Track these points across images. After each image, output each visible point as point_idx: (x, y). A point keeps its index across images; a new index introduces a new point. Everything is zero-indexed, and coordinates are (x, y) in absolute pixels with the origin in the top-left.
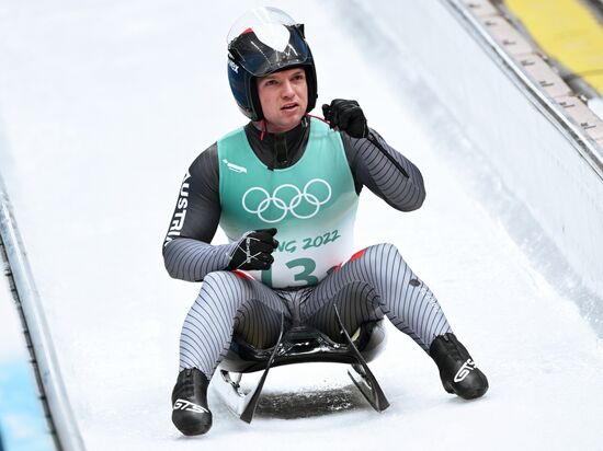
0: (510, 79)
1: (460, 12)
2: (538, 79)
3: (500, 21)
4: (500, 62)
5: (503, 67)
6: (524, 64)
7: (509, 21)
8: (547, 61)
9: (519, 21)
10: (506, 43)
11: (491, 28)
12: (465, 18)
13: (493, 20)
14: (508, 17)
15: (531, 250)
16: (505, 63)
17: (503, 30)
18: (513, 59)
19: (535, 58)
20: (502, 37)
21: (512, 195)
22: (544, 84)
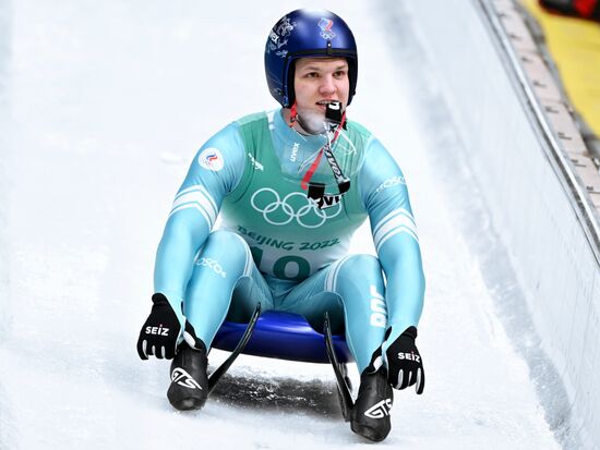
0: (530, 122)
1: (500, 39)
2: (557, 129)
3: (537, 60)
4: (524, 101)
5: (527, 108)
6: (549, 110)
7: (546, 63)
8: (571, 114)
9: (555, 66)
10: (536, 84)
11: (526, 65)
12: (503, 47)
13: (529, 57)
14: (546, 58)
15: (499, 298)
16: (529, 103)
17: (537, 70)
18: (538, 101)
19: (561, 108)
20: (534, 77)
21: (497, 236)
22: (561, 136)
